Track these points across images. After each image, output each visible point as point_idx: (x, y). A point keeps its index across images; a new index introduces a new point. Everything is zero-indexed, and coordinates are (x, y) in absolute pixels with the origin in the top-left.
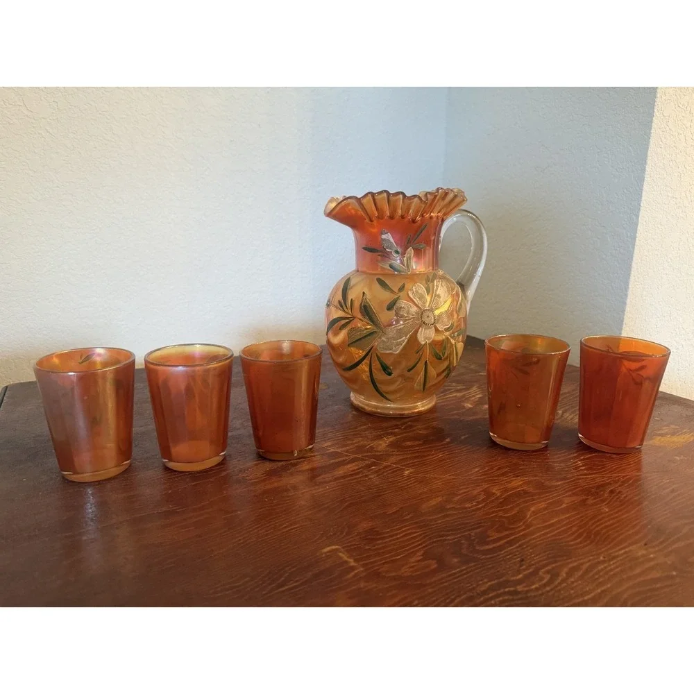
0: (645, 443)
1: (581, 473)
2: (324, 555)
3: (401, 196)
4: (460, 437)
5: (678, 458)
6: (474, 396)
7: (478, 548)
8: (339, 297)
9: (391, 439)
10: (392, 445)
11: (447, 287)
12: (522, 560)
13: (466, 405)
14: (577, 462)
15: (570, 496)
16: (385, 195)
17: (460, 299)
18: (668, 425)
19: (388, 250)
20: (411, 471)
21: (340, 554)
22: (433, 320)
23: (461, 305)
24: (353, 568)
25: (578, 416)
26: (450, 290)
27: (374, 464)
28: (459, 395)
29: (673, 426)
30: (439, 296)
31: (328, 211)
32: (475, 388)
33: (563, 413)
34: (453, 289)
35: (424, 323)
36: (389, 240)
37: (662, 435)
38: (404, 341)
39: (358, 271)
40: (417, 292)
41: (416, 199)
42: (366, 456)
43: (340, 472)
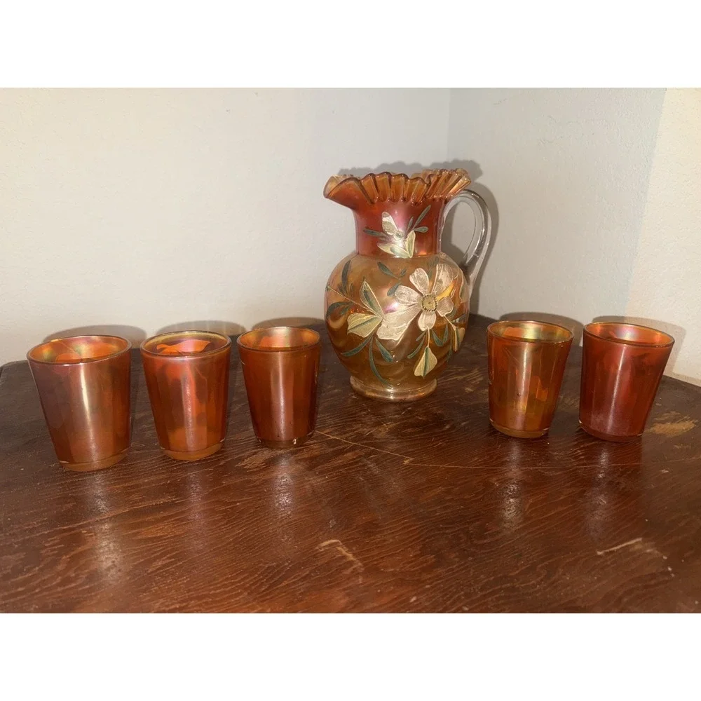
0: (645, 431)
1: (581, 462)
2: (323, 550)
3: (403, 178)
4: (460, 424)
5: (677, 447)
6: (475, 379)
7: (475, 542)
8: (339, 280)
9: (391, 426)
10: (391, 432)
11: (450, 272)
12: (521, 555)
13: (467, 389)
14: (576, 451)
15: (570, 487)
16: (386, 177)
17: (463, 283)
18: (668, 412)
19: (389, 233)
20: (412, 459)
21: (339, 548)
22: (434, 306)
23: (463, 289)
24: (351, 563)
25: (579, 401)
26: (452, 274)
27: (373, 452)
28: (460, 378)
29: (673, 413)
30: (441, 282)
31: (327, 192)
32: (476, 371)
33: (564, 397)
34: (455, 274)
35: (425, 309)
36: (391, 224)
37: (663, 422)
38: (404, 327)
39: (358, 254)
40: (418, 277)
41: (418, 182)
42: (366, 444)
43: (339, 461)
